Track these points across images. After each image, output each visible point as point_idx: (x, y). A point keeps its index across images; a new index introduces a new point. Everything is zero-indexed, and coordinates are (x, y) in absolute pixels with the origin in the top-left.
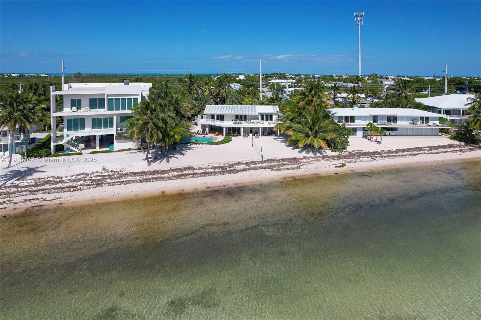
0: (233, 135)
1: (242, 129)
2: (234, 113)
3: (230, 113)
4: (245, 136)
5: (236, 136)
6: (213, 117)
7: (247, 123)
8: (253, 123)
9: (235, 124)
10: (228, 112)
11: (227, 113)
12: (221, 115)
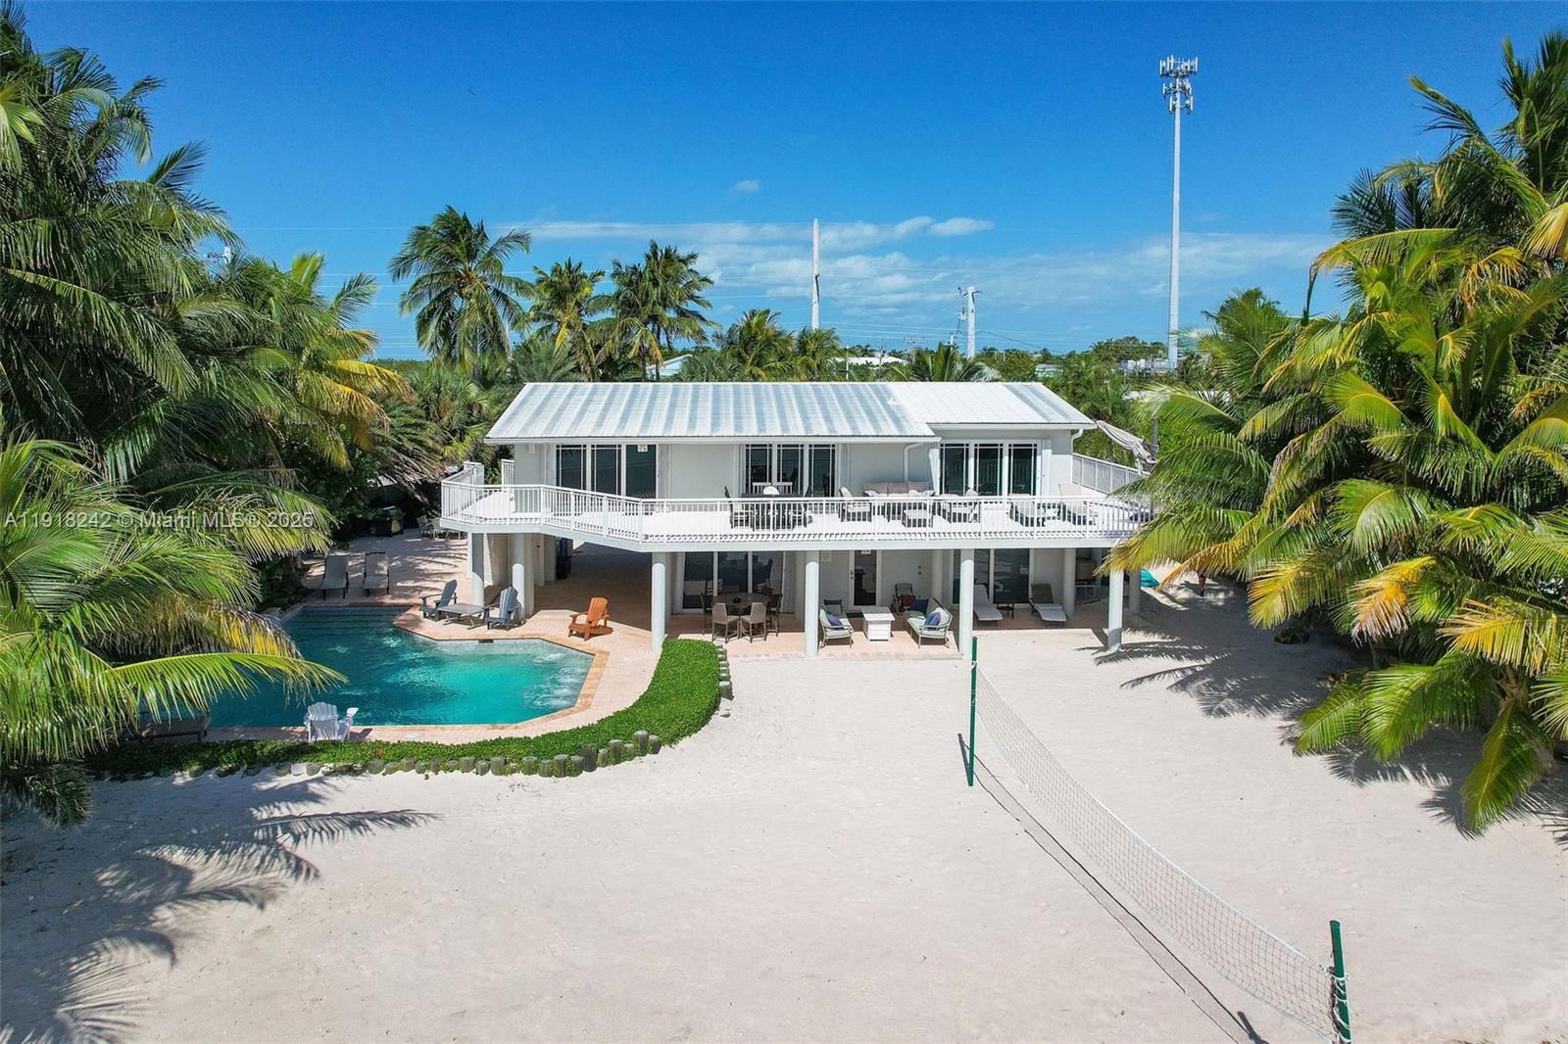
0: (733, 627)
1: (812, 571)
2: (738, 427)
3: (704, 428)
4: (831, 634)
5: (756, 630)
6: (569, 466)
7: (844, 515)
8: (892, 511)
9: (748, 530)
10: (692, 424)
11: (680, 428)
12: (629, 447)
